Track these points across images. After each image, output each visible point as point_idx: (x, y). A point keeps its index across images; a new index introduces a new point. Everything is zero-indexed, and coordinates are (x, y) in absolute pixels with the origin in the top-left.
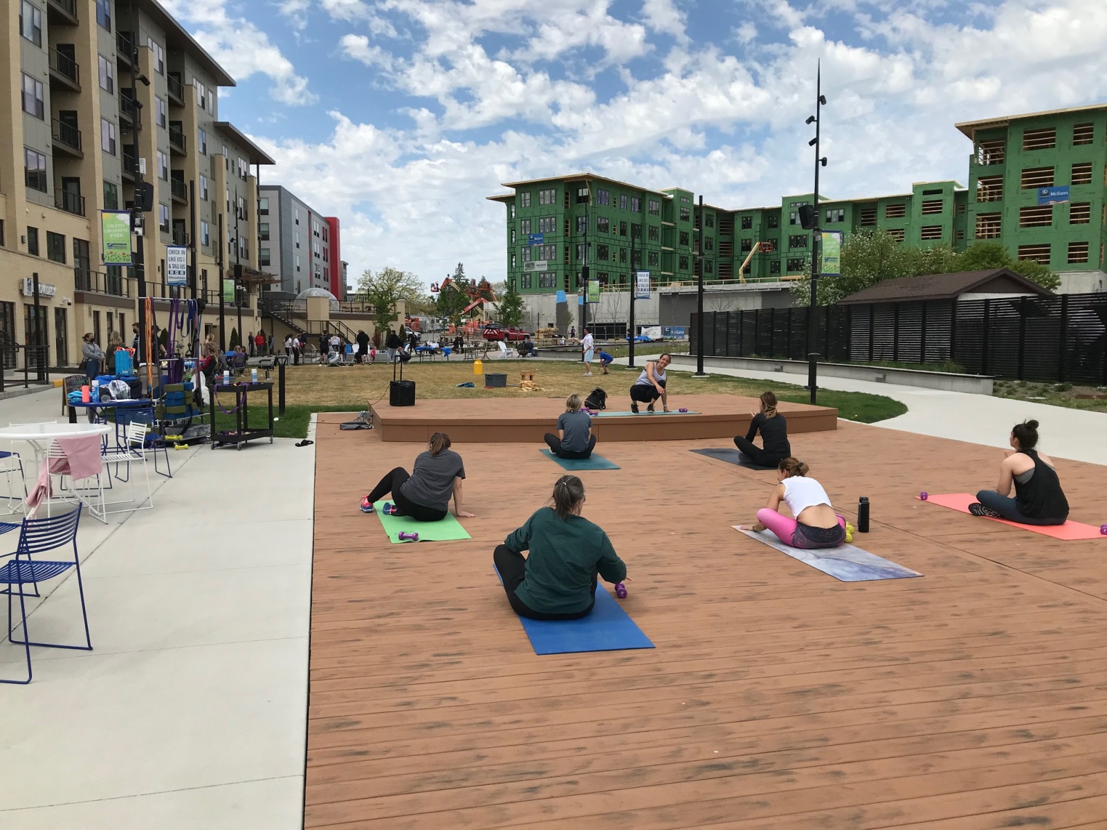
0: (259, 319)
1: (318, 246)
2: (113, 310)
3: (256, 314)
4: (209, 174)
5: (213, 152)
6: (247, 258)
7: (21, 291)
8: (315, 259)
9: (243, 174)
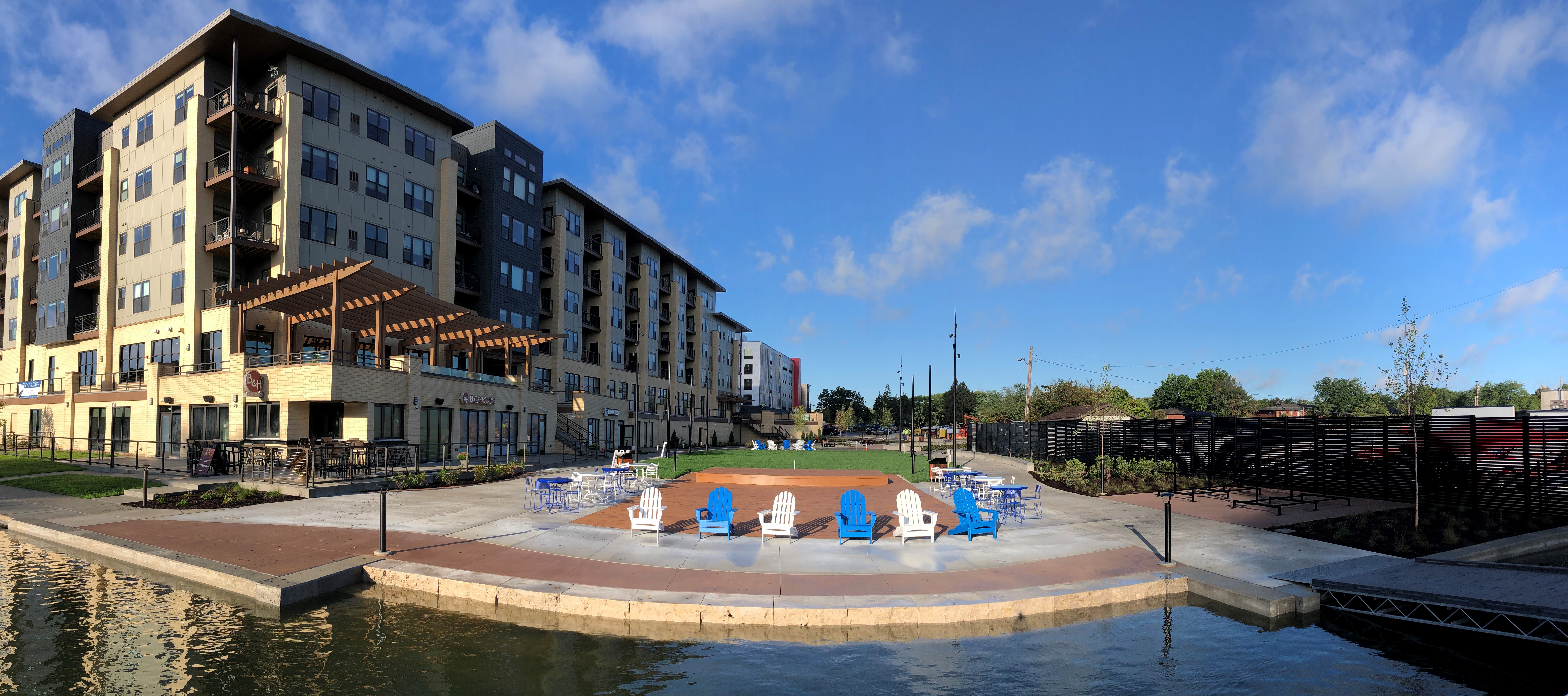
0: (732, 424)
1: (787, 376)
2: (647, 420)
3: (729, 421)
4: (708, 342)
5: (711, 330)
6: (731, 387)
7: (604, 414)
8: (783, 385)
9: (730, 339)
